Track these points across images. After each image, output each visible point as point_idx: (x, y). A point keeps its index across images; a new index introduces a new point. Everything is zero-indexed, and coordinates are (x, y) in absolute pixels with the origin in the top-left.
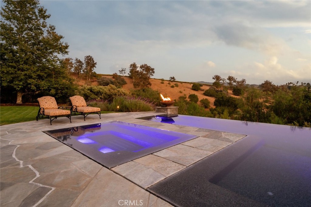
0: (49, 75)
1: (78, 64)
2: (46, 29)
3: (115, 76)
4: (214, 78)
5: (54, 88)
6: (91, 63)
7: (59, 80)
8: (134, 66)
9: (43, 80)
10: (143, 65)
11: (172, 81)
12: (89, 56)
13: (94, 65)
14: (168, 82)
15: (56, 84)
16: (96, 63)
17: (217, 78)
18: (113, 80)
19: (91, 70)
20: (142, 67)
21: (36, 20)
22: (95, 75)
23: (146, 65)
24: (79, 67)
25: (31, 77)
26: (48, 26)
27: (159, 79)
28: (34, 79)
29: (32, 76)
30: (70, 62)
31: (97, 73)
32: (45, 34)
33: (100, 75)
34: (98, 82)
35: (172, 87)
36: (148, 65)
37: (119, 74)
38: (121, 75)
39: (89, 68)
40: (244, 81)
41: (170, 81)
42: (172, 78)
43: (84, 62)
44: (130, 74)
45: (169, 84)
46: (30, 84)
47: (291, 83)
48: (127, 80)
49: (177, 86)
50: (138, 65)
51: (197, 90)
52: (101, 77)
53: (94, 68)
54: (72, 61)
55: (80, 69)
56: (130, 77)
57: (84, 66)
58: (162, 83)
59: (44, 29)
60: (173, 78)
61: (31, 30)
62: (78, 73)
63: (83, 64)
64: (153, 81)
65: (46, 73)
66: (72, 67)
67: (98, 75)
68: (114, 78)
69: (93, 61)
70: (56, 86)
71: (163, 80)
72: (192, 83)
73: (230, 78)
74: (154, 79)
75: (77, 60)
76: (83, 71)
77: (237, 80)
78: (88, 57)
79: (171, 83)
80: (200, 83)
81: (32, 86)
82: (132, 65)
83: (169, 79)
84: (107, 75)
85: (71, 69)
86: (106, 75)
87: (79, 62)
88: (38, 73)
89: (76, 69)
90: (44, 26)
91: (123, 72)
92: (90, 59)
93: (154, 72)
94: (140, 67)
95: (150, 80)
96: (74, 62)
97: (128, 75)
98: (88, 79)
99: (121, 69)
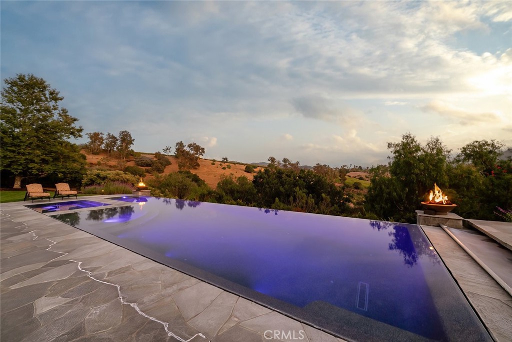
0: (56, 159)
1: (111, 140)
2: (57, 111)
3: (158, 155)
4: (269, 160)
5: (62, 172)
6: (126, 138)
7: (68, 164)
8: (180, 145)
9: (48, 164)
10: (191, 144)
11: (224, 162)
12: (126, 131)
13: (131, 142)
14: (220, 163)
15: (63, 168)
16: (133, 140)
17: (273, 159)
18: (155, 159)
19: (127, 148)
20: (190, 146)
21: (46, 102)
22: (132, 153)
23: (195, 144)
24: (111, 143)
25: (33, 161)
26: (60, 109)
27: (211, 160)
28: (37, 163)
29: (35, 161)
30: (100, 136)
31: (136, 151)
32: (56, 117)
33: (140, 154)
34: (136, 162)
35: (224, 168)
36: (197, 144)
37: (162, 153)
38: (166, 154)
39: (124, 145)
40: (298, 163)
41: (222, 162)
42: (224, 159)
43: (118, 138)
44: (176, 153)
45: (221, 165)
46: (31, 168)
47: (345, 166)
48: (172, 160)
49: (229, 167)
50: (186, 144)
51: (250, 173)
52: (140, 156)
53: (132, 145)
54: (103, 136)
55: (113, 146)
56: (176, 157)
57: (119, 143)
58: (213, 164)
59: (55, 111)
60: (226, 159)
61: (39, 111)
62: (110, 151)
63: (117, 140)
64: (202, 161)
65: (51, 157)
66: (103, 143)
67: (137, 153)
68: (156, 157)
69: (131, 138)
70: (63, 170)
71: (214, 161)
72: (246, 165)
73: (285, 160)
74: (205, 159)
75: (109, 134)
76: (117, 148)
77: (292, 162)
78: (123, 132)
79: (223, 164)
80: (254, 165)
81: (34, 170)
82: (177, 144)
83: (221, 160)
84: (149, 154)
85: (101, 145)
86: (147, 154)
87: (113, 137)
88: (44, 157)
89: (107, 145)
90: (55, 109)
91: (168, 151)
92: (126, 135)
93: (204, 152)
94: (188, 146)
95: (198, 160)
96: (105, 137)
97: (175, 155)
98: (123, 158)
99: (165, 148)
